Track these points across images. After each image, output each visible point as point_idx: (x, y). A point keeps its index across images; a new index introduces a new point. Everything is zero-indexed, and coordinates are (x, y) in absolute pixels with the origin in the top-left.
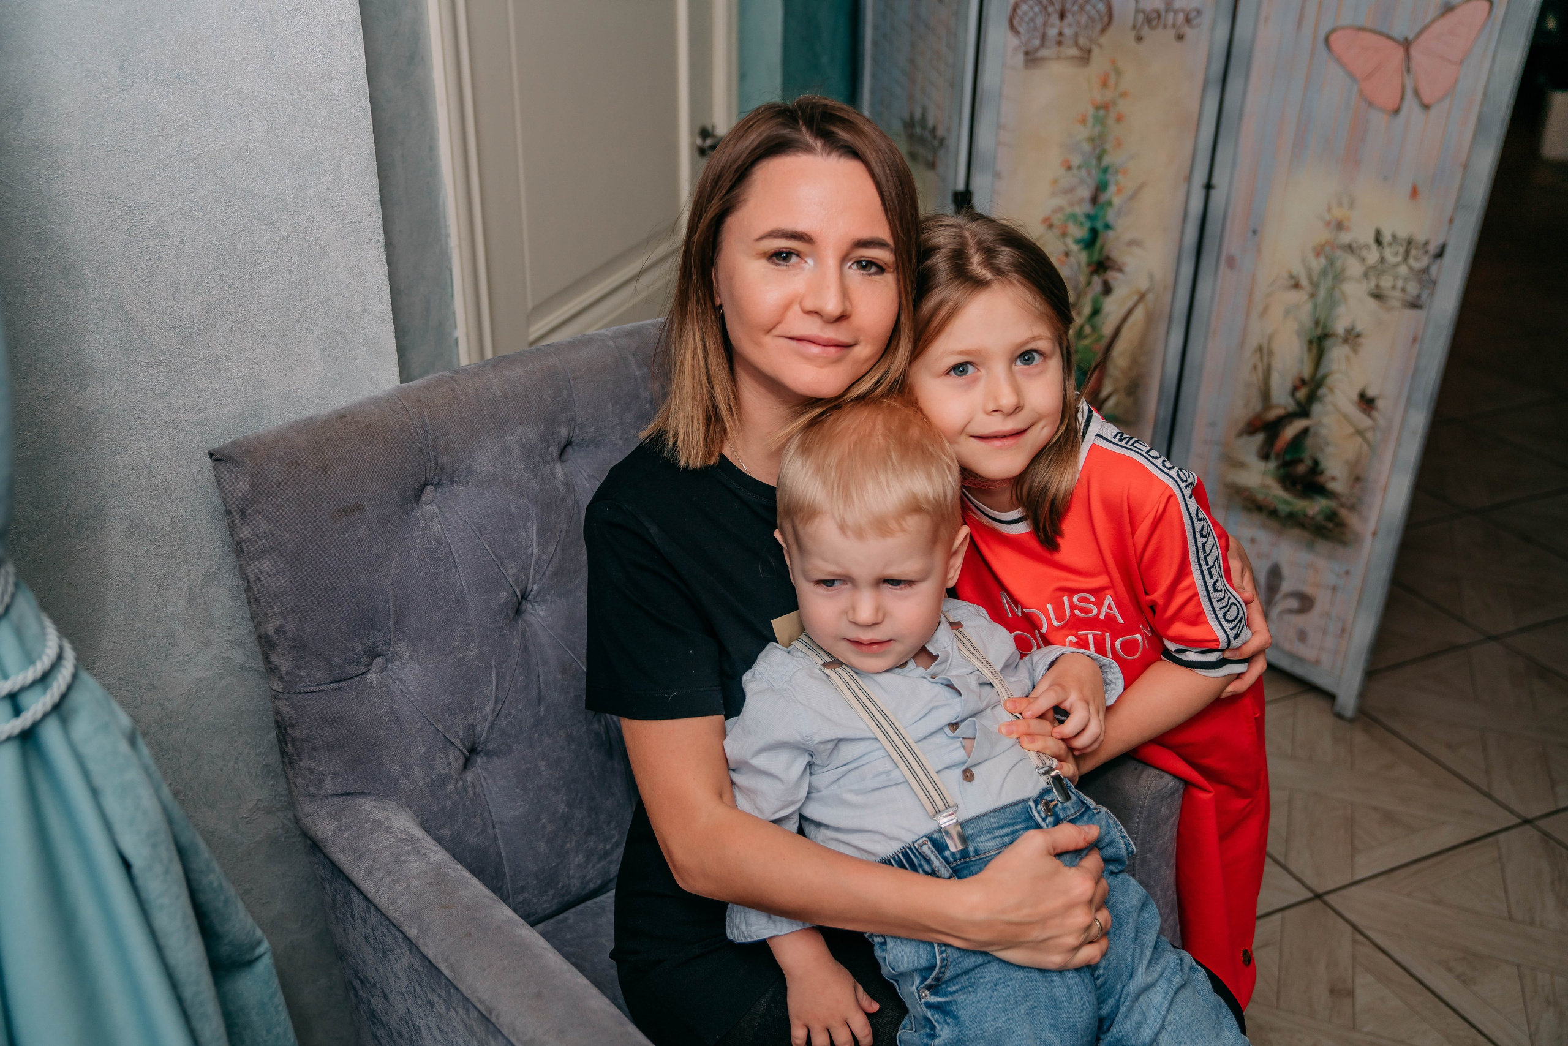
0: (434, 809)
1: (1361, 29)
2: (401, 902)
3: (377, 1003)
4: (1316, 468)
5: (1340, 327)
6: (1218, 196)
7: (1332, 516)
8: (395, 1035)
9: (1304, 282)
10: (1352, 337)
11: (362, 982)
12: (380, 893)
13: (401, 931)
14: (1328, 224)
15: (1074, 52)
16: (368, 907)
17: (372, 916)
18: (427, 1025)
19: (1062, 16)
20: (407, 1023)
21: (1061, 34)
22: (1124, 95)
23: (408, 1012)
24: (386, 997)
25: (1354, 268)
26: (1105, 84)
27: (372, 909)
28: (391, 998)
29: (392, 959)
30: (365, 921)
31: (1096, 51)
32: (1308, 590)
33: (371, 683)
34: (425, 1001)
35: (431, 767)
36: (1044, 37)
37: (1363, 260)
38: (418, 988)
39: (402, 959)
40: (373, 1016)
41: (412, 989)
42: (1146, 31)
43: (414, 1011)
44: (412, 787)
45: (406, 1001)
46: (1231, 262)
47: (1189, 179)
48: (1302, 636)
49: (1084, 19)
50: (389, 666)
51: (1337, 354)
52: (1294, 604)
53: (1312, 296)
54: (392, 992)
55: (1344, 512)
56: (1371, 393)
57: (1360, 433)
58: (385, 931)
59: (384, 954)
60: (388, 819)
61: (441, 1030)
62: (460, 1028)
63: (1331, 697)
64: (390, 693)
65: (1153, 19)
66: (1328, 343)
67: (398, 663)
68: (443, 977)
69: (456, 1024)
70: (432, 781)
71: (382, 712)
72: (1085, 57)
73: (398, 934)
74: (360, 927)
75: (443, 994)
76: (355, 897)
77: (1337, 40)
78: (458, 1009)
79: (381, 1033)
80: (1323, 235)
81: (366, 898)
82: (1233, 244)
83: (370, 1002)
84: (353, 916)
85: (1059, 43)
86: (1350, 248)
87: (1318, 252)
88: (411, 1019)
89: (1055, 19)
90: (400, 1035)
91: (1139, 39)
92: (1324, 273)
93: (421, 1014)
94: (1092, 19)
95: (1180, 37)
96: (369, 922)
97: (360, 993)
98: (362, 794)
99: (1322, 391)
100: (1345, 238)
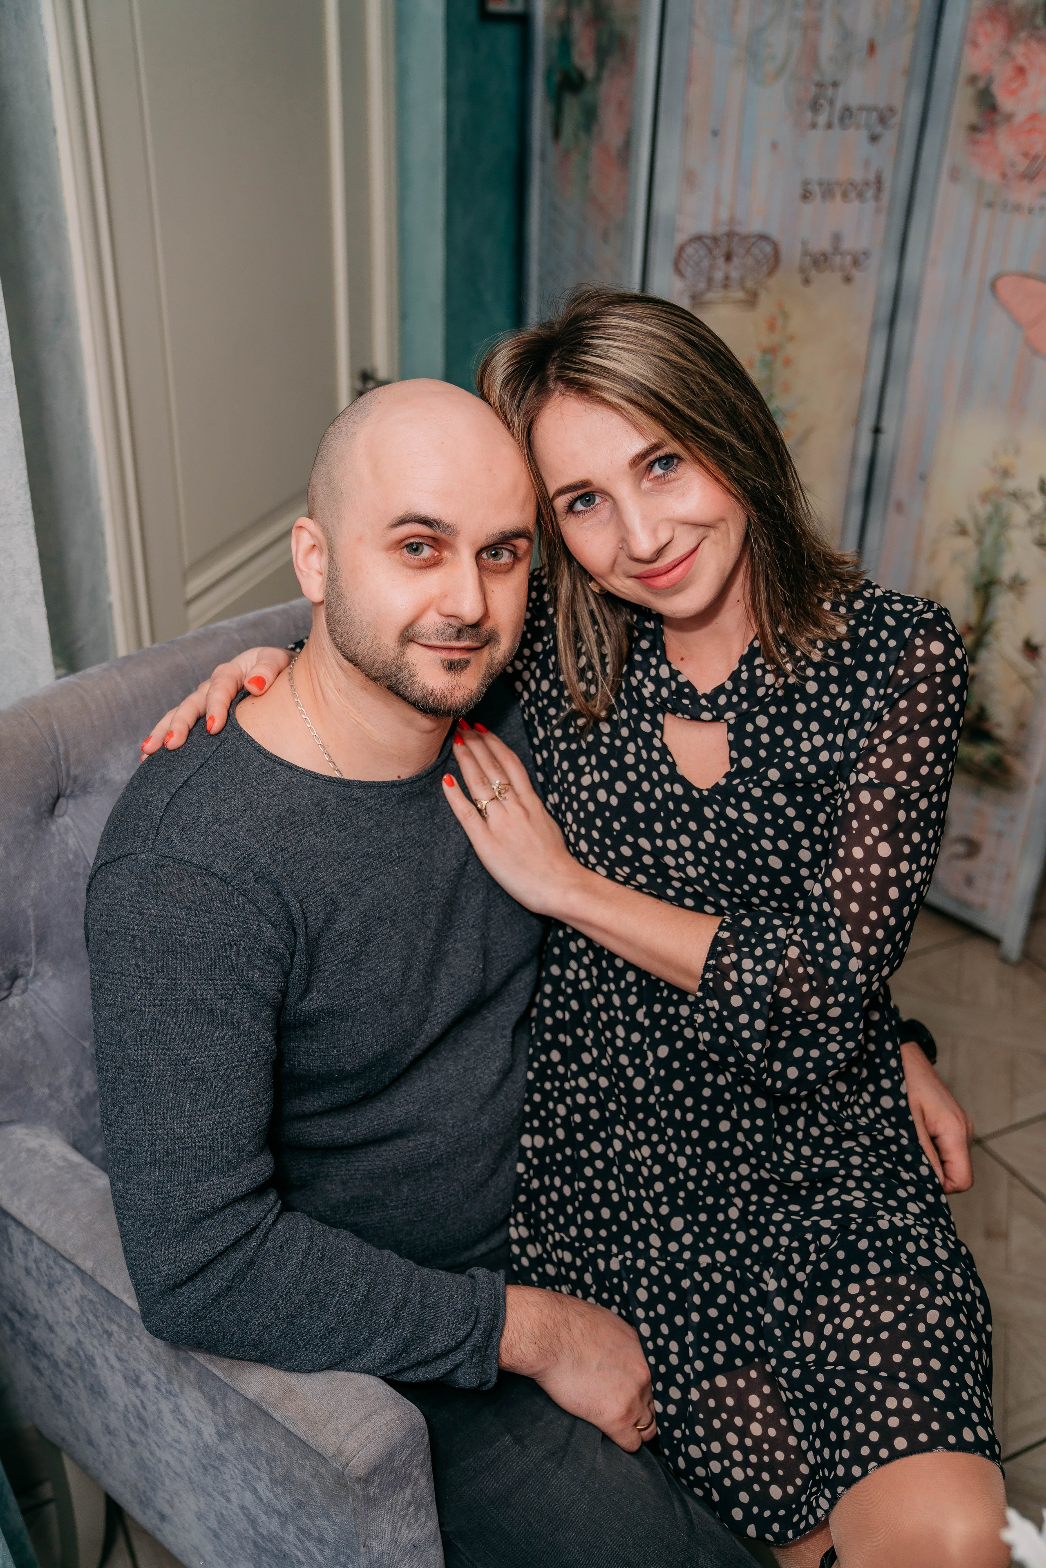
0: (85, 1128)
1: (1027, 276)
2: (70, 1233)
3: (39, 1334)
4: (982, 715)
5: (1006, 574)
6: (886, 440)
7: (998, 763)
8: (61, 1366)
9: (971, 527)
10: (1018, 585)
11: (20, 1315)
12: (45, 1226)
13: (73, 1263)
14: (994, 471)
15: (740, 295)
16: (30, 1241)
17: (35, 1249)
18: (104, 1355)
19: (728, 257)
20: (77, 1353)
21: (727, 278)
22: (791, 338)
23: (79, 1342)
24: (51, 1329)
25: (1019, 515)
26: (772, 327)
27: (35, 1242)
28: (57, 1329)
29: (60, 1290)
30: (25, 1254)
31: (763, 297)
32: (974, 835)
33: (14, 1006)
34: (101, 1331)
35: (80, 1086)
36: (710, 281)
37: (1027, 507)
38: (91, 1318)
39: (73, 1290)
40: (34, 1348)
41: (85, 1320)
42: (813, 273)
43: (87, 1341)
44: (62, 1109)
45: (76, 1331)
46: (900, 507)
47: (857, 422)
48: (969, 881)
49: (750, 261)
50: (30, 986)
51: (1003, 601)
52: (960, 848)
53: (979, 542)
54: (58, 1323)
55: (1009, 759)
56: (1036, 640)
57: (1025, 680)
58: (52, 1263)
59: (51, 1286)
60: (43, 1146)
61: (119, 1359)
62: (145, 1356)
63: (995, 941)
64: (33, 1014)
65: (820, 261)
66: (994, 590)
67: (39, 983)
68: (123, 1306)
69: (139, 1352)
70: (82, 1101)
71: (27, 1036)
72: (751, 300)
73: (68, 1266)
74: (20, 1259)
75: (124, 1323)
76: (13, 1229)
77: (1004, 286)
78: (142, 1337)
79: (44, 1364)
80: (988, 482)
81: (27, 1231)
82: (901, 488)
83: (30, 1334)
84: (11, 1249)
85: (726, 286)
86: (1015, 496)
87: (985, 498)
88: (82, 1349)
89: (721, 262)
90: (69, 1365)
91: (807, 281)
92: (990, 519)
93: (96, 1343)
94: (758, 262)
95: (848, 280)
96: (32, 1255)
97: (18, 1325)
98: (11, 1122)
99: (989, 638)
100: (1011, 485)
